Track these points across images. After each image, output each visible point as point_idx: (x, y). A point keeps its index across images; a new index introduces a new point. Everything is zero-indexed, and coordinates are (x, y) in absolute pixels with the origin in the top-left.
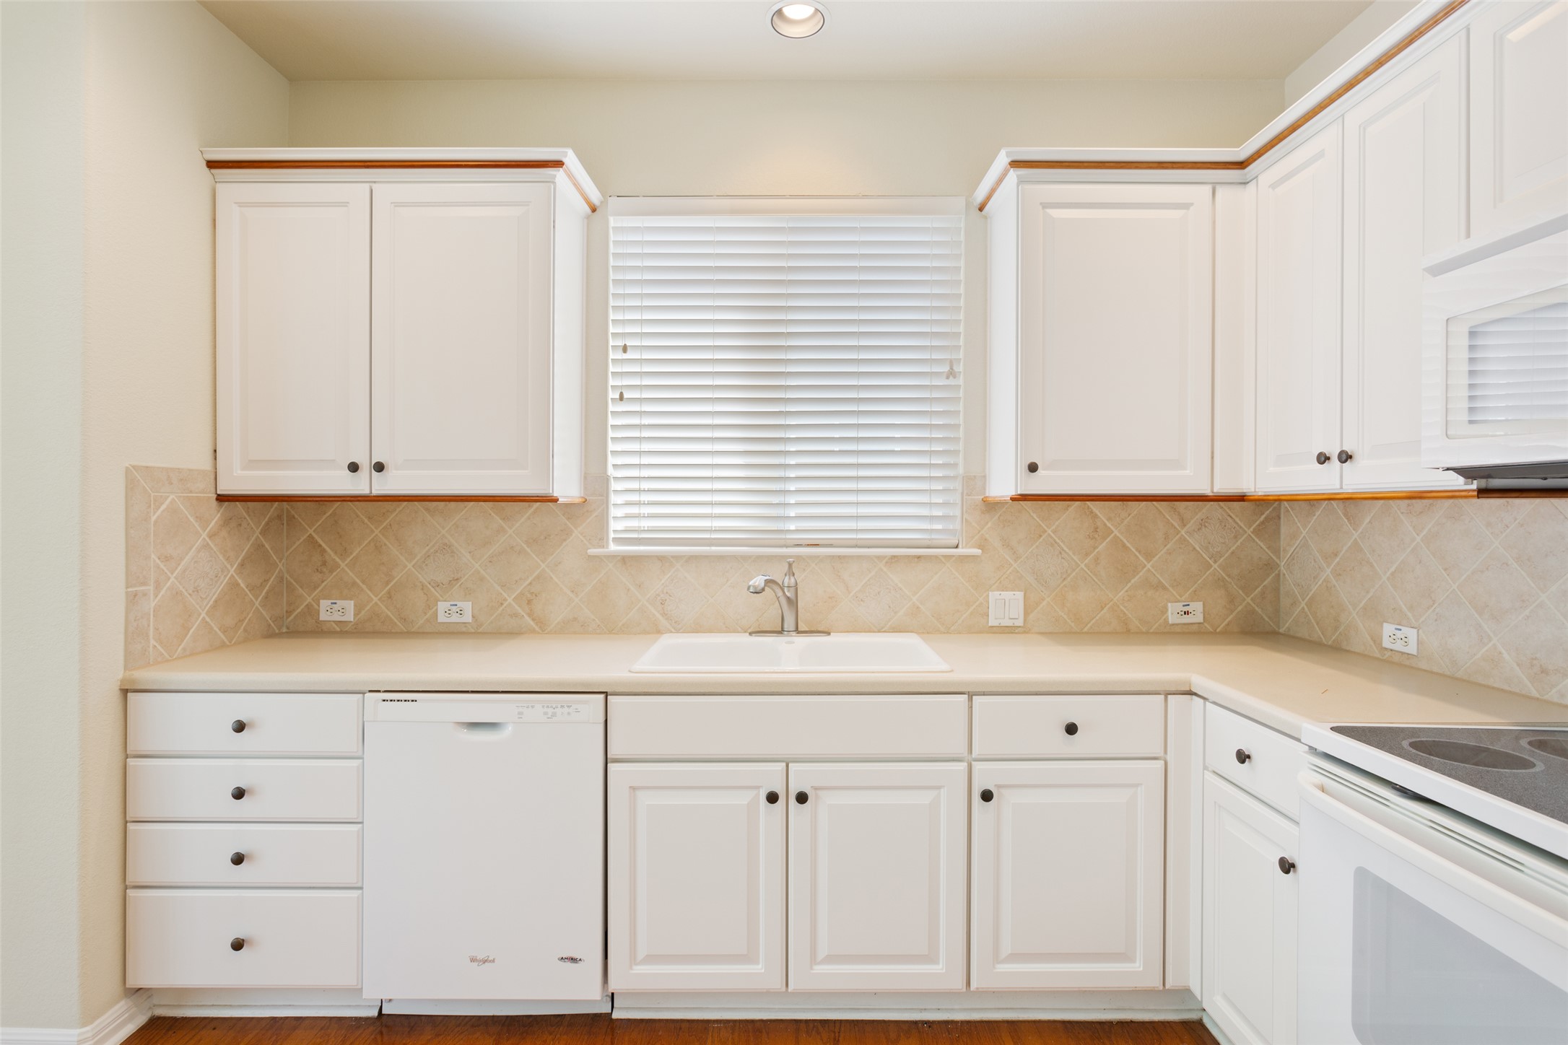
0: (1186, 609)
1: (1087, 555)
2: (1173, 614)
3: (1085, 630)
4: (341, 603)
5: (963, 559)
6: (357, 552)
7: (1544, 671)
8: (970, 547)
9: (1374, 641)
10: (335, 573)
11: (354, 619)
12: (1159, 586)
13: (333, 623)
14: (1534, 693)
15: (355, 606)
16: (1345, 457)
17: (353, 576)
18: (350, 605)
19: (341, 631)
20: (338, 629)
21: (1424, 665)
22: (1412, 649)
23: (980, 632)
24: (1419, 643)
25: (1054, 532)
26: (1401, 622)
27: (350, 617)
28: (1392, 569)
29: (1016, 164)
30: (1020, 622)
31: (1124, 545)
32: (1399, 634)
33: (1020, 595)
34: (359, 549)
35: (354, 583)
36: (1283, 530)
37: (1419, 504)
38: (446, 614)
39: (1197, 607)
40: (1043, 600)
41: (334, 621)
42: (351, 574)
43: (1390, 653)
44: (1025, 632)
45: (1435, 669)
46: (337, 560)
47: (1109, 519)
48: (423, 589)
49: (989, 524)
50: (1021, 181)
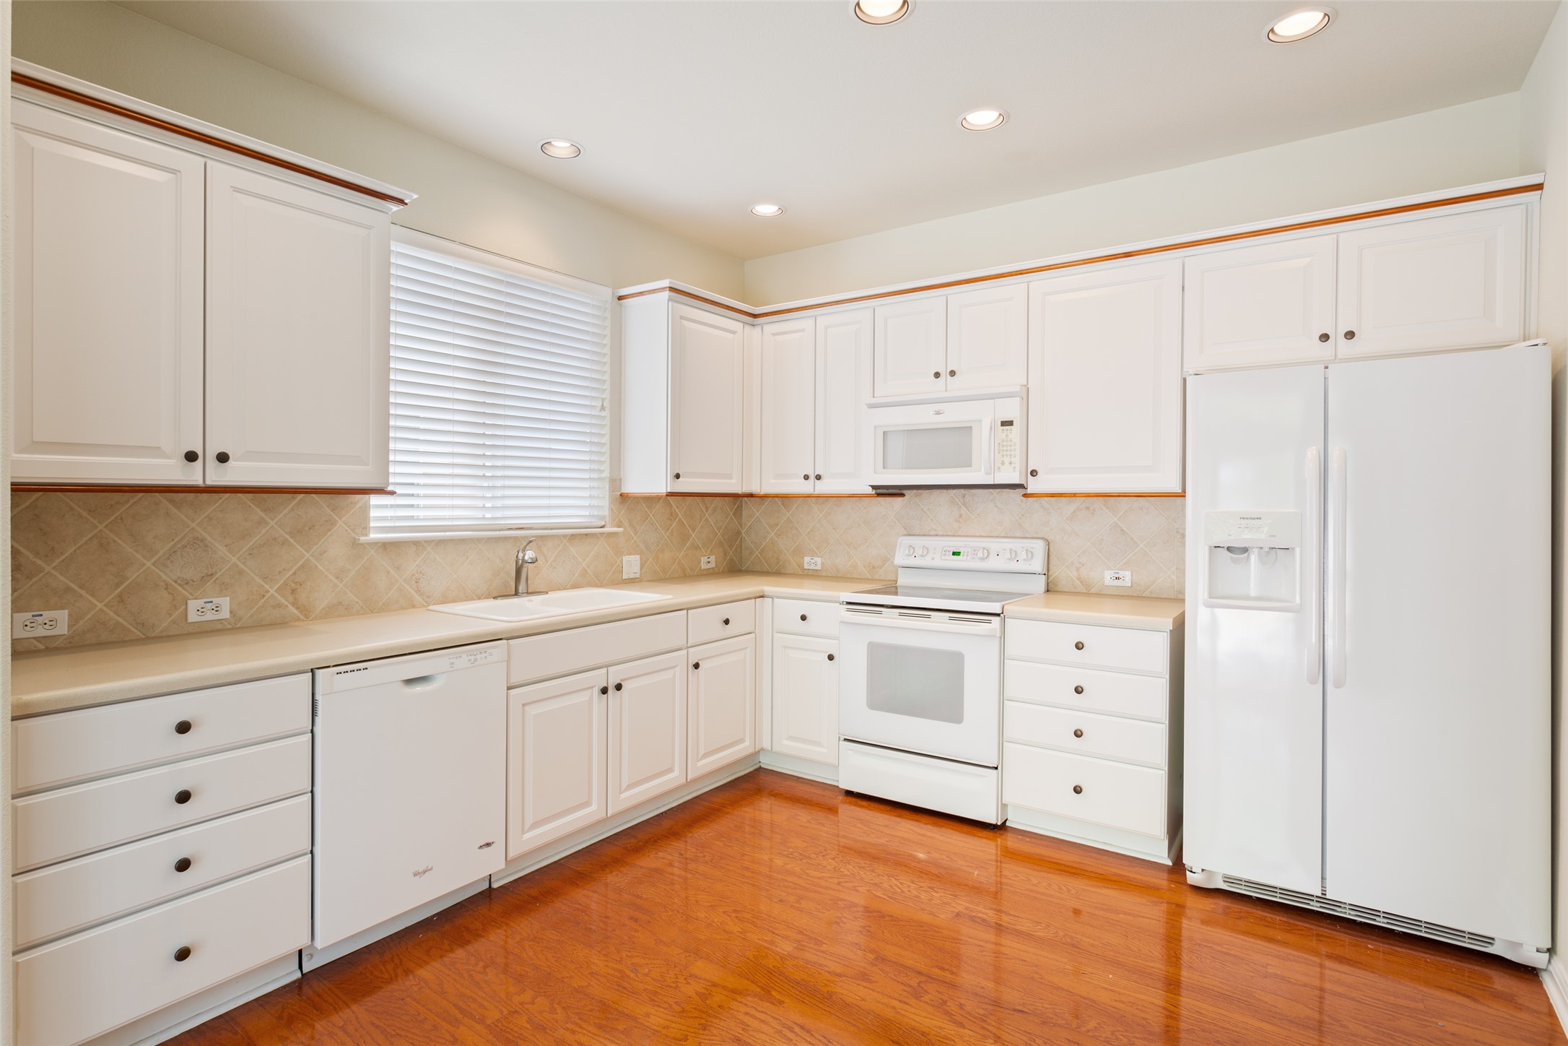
0: (709, 560)
1: (668, 530)
2: (704, 566)
3: (667, 577)
4: (47, 615)
5: (610, 535)
6: (71, 551)
7: (874, 568)
8: (614, 527)
9: (799, 567)
10: (34, 580)
11: (68, 631)
12: (697, 548)
13: (32, 640)
14: (870, 578)
15: (70, 615)
16: (818, 477)
17: (65, 580)
18: (62, 616)
19: (47, 648)
20: (41, 647)
21: (824, 574)
22: (819, 567)
23: (618, 584)
24: (822, 564)
25: (653, 516)
26: (813, 554)
27: (62, 629)
28: (808, 530)
29: (672, 289)
30: (638, 576)
31: (683, 523)
32: (812, 561)
33: (638, 557)
34: (74, 548)
35: (68, 589)
36: (744, 513)
37: (821, 500)
38: (199, 613)
39: (713, 558)
40: (648, 559)
41: (34, 638)
42: (62, 578)
43: (807, 571)
44: (640, 581)
45: (829, 575)
46: (39, 562)
47: (677, 508)
48: (166, 589)
49: (623, 512)
50: (670, 299)
